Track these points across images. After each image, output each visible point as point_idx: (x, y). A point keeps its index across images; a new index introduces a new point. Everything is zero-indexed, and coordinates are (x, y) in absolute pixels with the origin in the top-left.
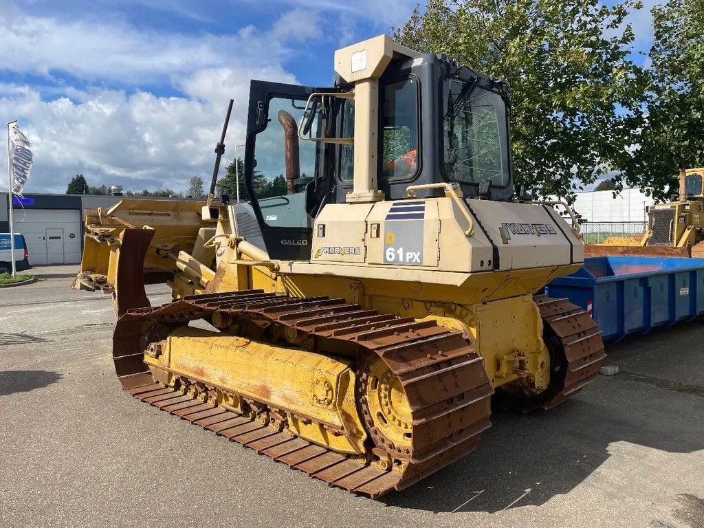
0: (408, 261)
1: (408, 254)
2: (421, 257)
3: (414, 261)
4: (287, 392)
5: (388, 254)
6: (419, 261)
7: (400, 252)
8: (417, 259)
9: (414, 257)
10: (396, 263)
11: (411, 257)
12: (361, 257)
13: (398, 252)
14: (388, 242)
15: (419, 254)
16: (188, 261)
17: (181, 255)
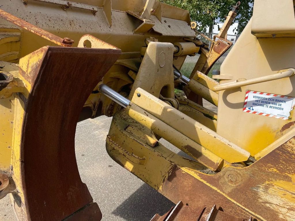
16: (159, 112)
17: (139, 96)
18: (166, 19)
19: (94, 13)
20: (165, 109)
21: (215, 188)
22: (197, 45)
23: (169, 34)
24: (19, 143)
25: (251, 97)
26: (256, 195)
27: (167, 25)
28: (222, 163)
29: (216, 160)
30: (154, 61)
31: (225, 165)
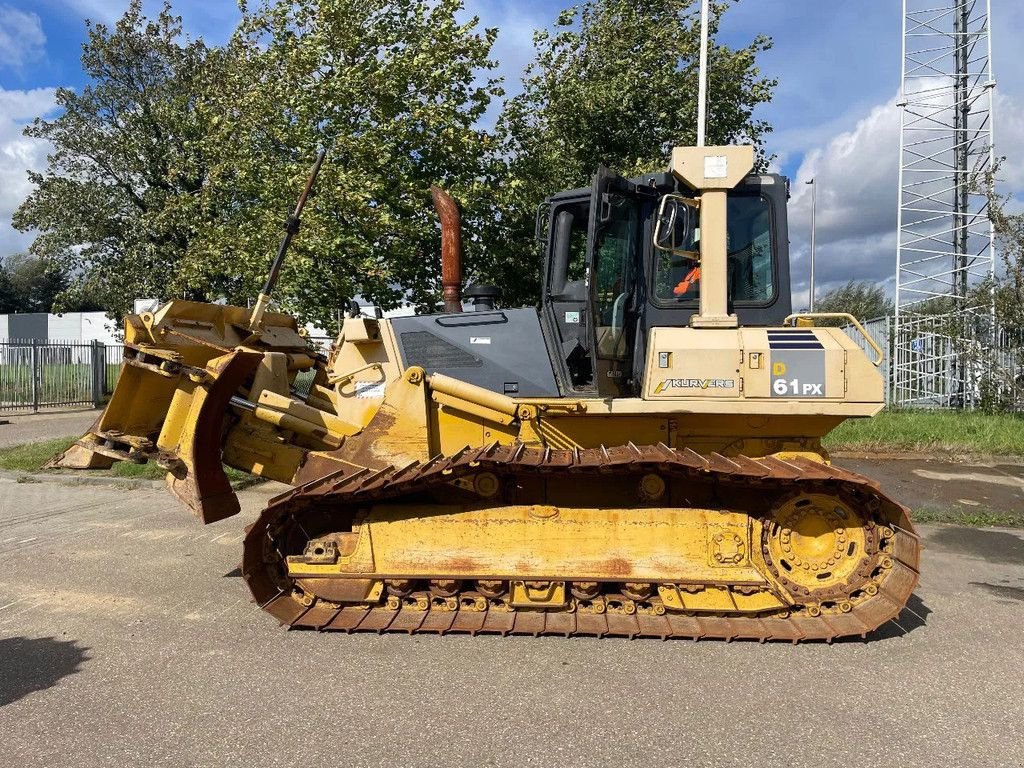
0: (805, 393)
1: (805, 386)
2: (823, 389)
3: (814, 393)
4: (661, 560)
5: (776, 387)
6: (820, 393)
7: (795, 383)
8: (817, 389)
9: (813, 389)
10: (789, 395)
11: (810, 389)
12: (735, 391)
13: (792, 384)
14: (776, 373)
15: (820, 385)
16: (287, 406)
17: (266, 396)
18: (270, 328)
19: (209, 328)
20: (292, 404)
21: (341, 460)
22: (311, 357)
23: (276, 345)
24: (196, 418)
25: (359, 386)
26: (370, 454)
27: (271, 334)
28: (344, 438)
29: (339, 436)
30: (270, 369)
31: (347, 438)
